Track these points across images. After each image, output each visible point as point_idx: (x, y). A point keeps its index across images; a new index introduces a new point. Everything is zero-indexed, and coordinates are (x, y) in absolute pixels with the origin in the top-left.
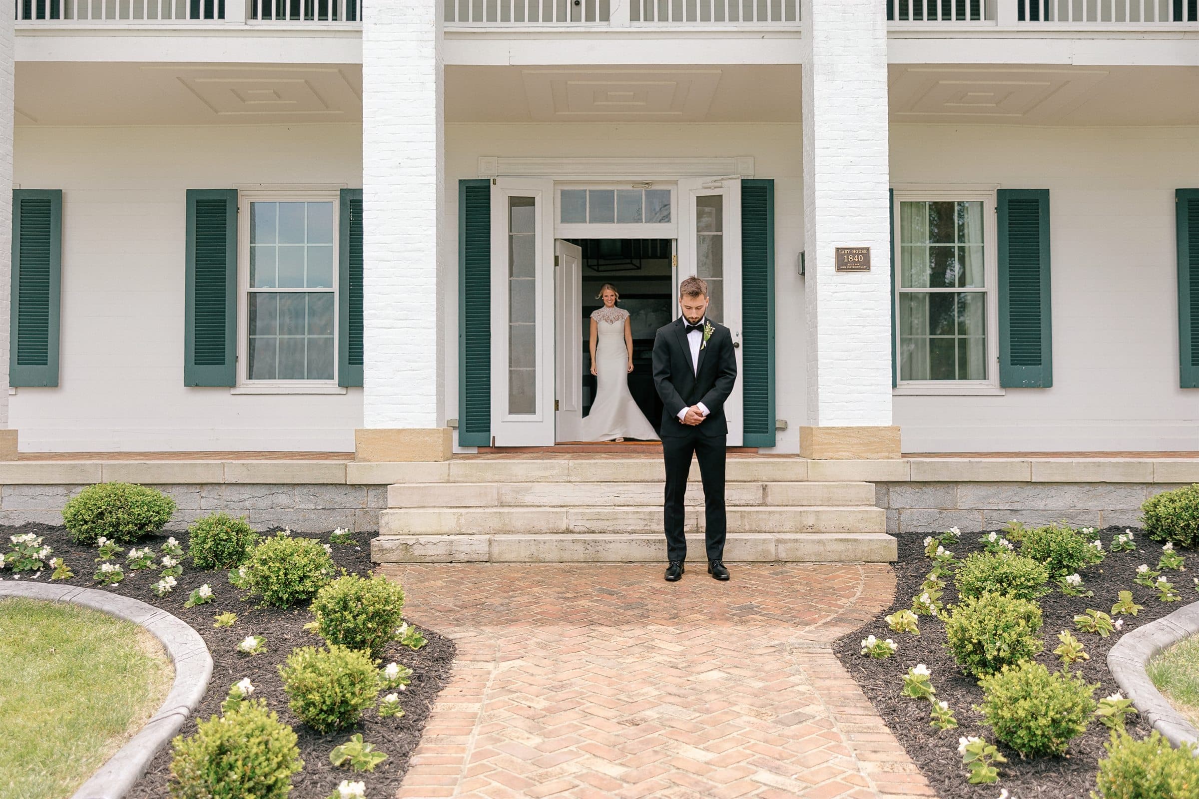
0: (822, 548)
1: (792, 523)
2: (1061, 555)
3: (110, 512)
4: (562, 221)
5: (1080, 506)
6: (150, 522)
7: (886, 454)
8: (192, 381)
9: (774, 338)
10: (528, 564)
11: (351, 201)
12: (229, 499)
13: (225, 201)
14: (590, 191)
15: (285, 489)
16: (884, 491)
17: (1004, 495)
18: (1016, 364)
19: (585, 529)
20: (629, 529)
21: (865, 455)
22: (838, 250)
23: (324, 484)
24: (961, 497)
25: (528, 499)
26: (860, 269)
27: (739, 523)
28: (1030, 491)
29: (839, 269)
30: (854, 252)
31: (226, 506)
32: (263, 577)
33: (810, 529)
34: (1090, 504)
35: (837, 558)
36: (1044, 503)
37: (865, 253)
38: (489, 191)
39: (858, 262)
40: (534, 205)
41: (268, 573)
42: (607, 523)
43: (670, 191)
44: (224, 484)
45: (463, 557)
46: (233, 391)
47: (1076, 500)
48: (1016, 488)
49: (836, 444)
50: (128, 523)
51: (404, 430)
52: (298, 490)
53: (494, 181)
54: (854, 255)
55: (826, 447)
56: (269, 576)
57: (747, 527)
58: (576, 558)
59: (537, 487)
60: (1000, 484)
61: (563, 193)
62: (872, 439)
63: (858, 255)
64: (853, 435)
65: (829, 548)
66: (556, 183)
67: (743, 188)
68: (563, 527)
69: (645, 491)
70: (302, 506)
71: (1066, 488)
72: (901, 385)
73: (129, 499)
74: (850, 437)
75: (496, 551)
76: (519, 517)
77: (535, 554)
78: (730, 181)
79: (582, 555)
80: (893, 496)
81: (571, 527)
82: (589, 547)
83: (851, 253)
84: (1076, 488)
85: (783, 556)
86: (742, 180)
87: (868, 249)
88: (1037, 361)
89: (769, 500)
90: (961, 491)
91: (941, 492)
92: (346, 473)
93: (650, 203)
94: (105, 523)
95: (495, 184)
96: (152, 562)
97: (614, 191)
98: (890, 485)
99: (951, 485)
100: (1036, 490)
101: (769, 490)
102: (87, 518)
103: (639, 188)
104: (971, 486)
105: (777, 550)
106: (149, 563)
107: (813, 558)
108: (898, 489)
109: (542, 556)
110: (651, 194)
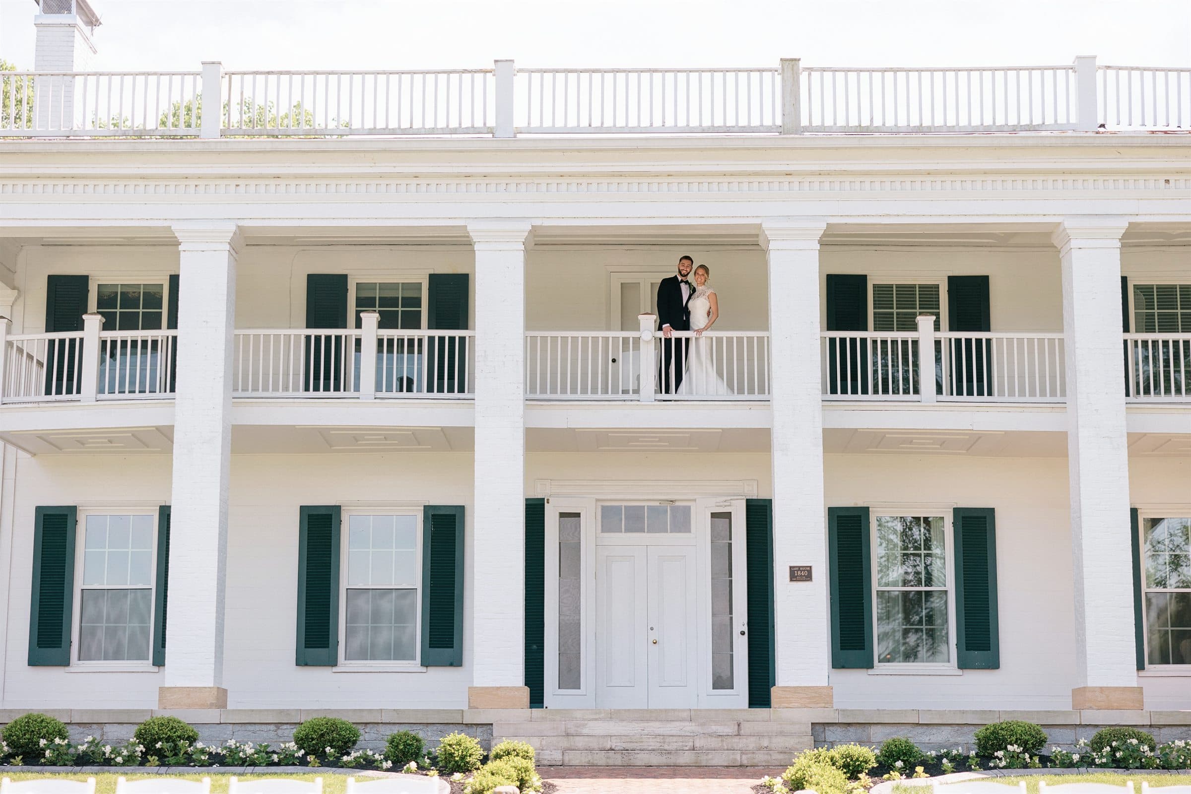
0: (769, 757)
1: (754, 745)
2: (899, 754)
3: (328, 734)
4: (603, 531)
5: (952, 740)
6: (350, 741)
7: (823, 705)
8: (302, 661)
9: (773, 627)
10: (586, 767)
11: (432, 515)
12: (384, 733)
13: (331, 515)
14: (625, 507)
15: (421, 727)
16: (822, 730)
17: (901, 733)
18: (971, 650)
19: (622, 748)
20: (650, 748)
21: (809, 705)
22: (791, 567)
23: (447, 723)
24: (873, 734)
25: (585, 731)
26: (805, 580)
27: (720, 745)
28: (920, 730)
29: (791, 580)
30: (801, 569)
31: (382, 738)
32: (449, 754)
33: (765, 749)
34: (959, 739)
35: (779, 764)
36: (928, 738)
37: (809, 570)
38: (544, 508)
39: (804, 576)
40: (580, 517)
41: (453, 751)
42: (636, 744)
43: (690, 507)
44: (382, 723)
45: (546, 762)
46: (335, 669)
47: (949, 736)
48: (909, 727)
49: (790, 698)
50: (339, 740)
51: (501, 687)
52: (430, 728)
53: (548, 500)
54: (801, 571)
55: (783, 700)
56: (454, 753)
57: (726, 748)
58: (616, 763)
59: (591, 724)
60: (898, 725)
61: (603, 508)
62: (814, 695)
63: (804, 571)
64: (801, 692)
65: (773, 758)
66: (597, 500)
67: (747, 506)
68: (609, 747)
69: (662, 726)
70: (433, 739)
71: (943, 728)
72: (878, 666)
73: (339, 726)
74: (799, 693)
75: (566, 758)
76: (580, 742)
77: (591, 761)
78: (738, 501)
79: (620, 761)
80: (828, 733)
81: (613, 747)
82: (625, 757)
83: (799, 570)
84: (949, 728)
85: (745, 762)
86: (747, 499)
87: (811, 567)
88: (987, 648)
89: (742, 732)
90: (873, 730)
91: (860, 730)
92: (463, 716)
93: (674, 517)
94: (326, 741)
95: (548, 503)
96: (364, 760)
97: (644, 506)
98: (825, 725)
99: (867, 726)
100: (923, 729)
101: (742, 726)
102: (314, 736)
103: (664, 504)
104: (879, 726)
105: (741, 758)
106: (362, 760)
107: (764, 764)
108: (831, 728)
109: (595, 762)
110: (675, 510)
